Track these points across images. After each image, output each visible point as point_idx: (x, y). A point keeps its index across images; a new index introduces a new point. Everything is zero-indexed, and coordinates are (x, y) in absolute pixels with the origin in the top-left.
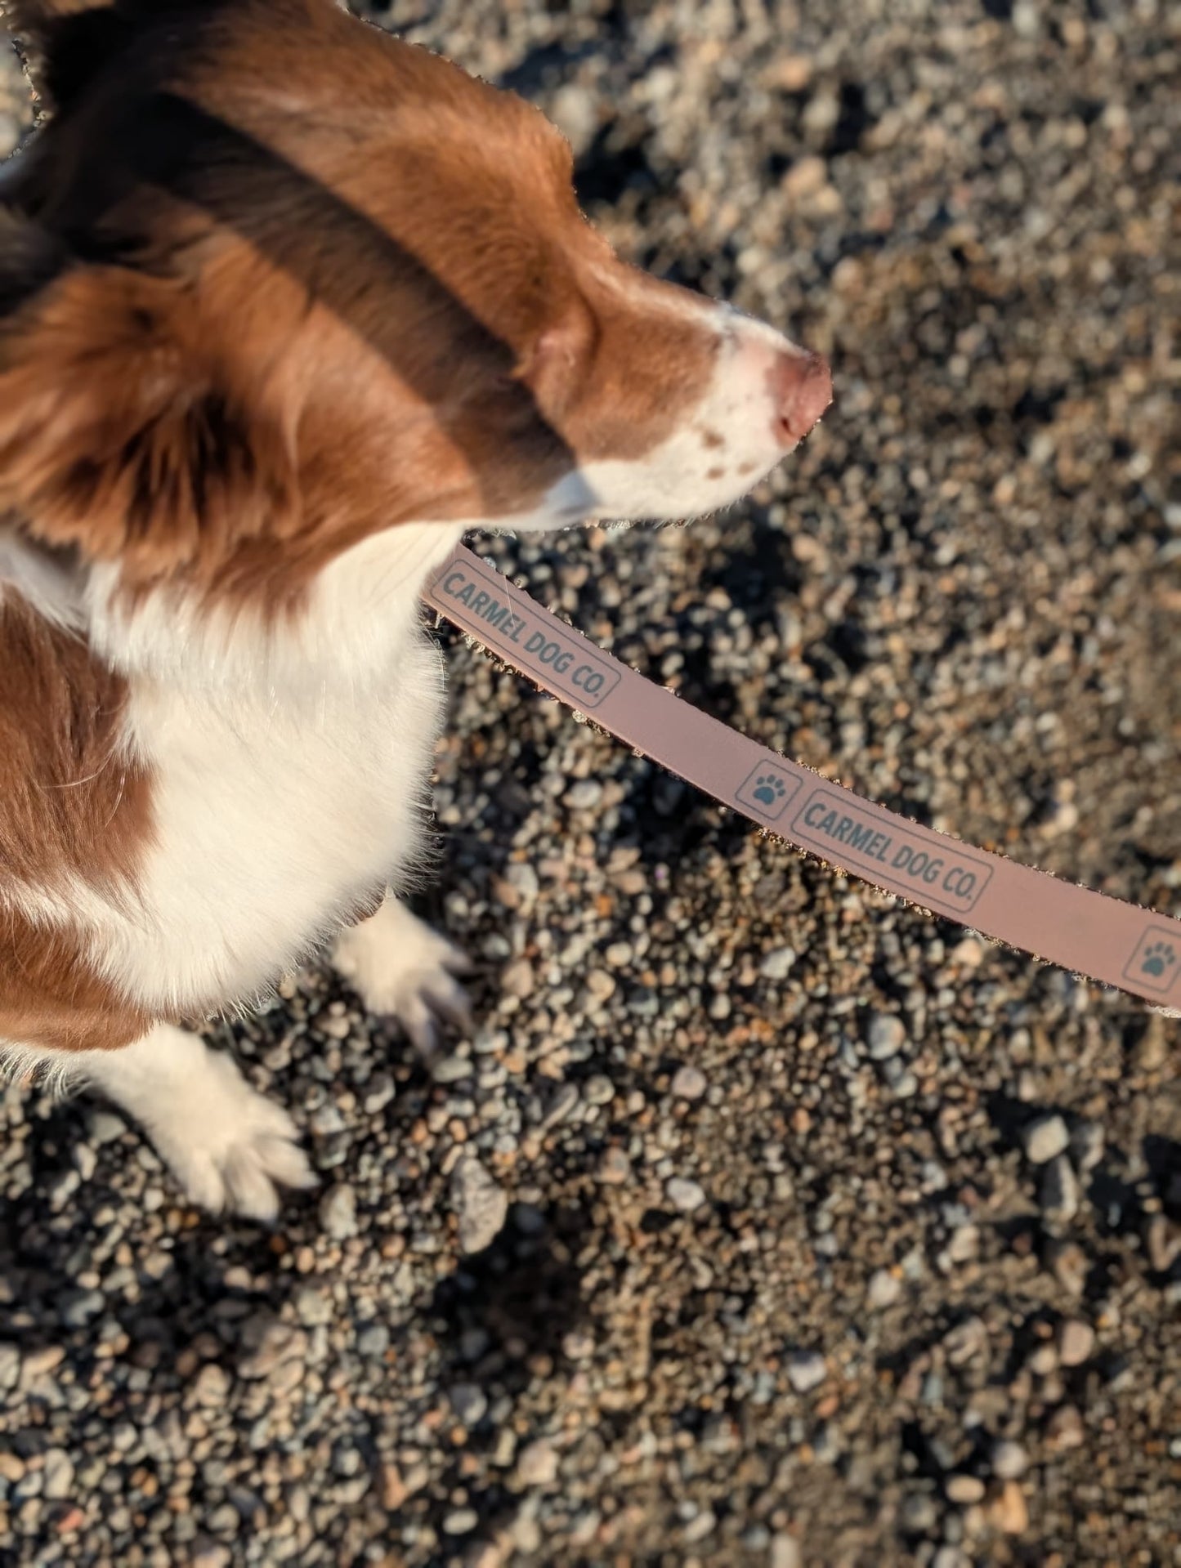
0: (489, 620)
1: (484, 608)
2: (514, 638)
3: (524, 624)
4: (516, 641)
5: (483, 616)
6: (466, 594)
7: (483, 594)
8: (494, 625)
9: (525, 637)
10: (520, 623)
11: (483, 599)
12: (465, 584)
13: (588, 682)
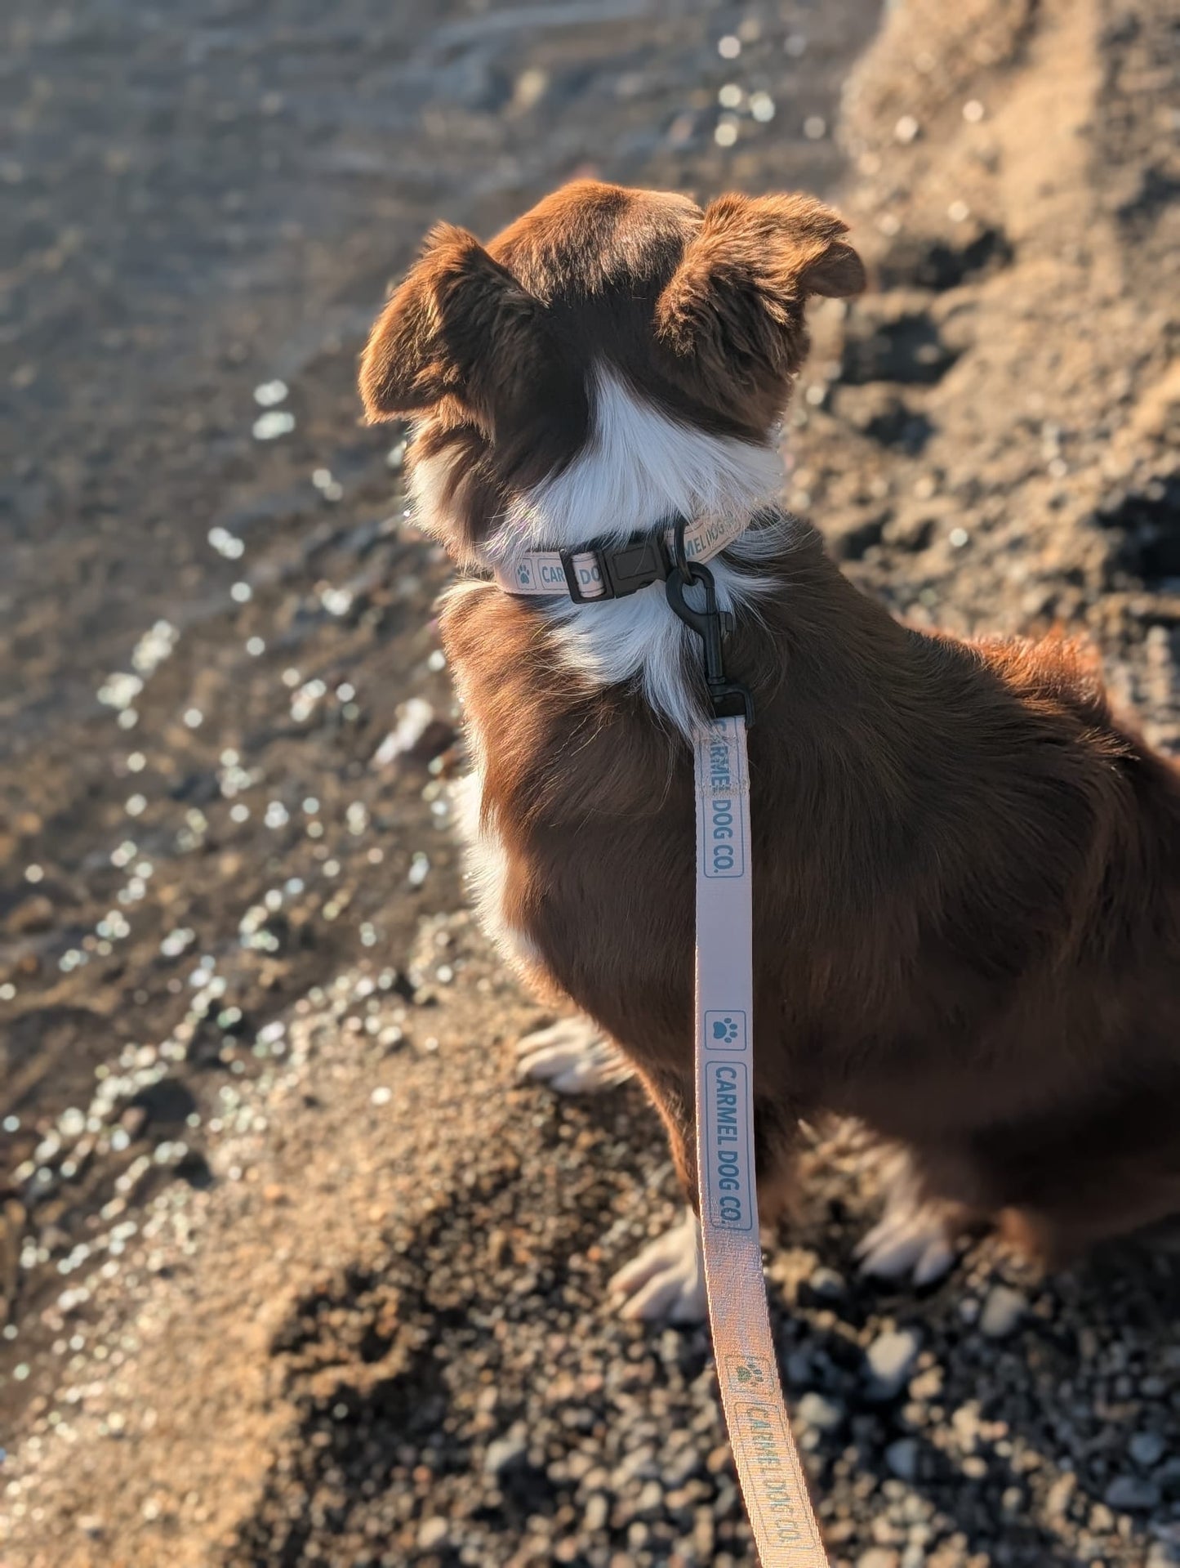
0: (719, 1114)
1: (724, 1105)
2: (720, 1139)
3: (735, 1139)
4: (720, 1143)
5: (719, 1109)
6: (725, 1086)
7: (734, 1097)
8: (719, 1121)
9: (727, 1146)
10: (735, 1136)
11: (730, 1100)
12: (732, 1081)
13: (729, 1209)
